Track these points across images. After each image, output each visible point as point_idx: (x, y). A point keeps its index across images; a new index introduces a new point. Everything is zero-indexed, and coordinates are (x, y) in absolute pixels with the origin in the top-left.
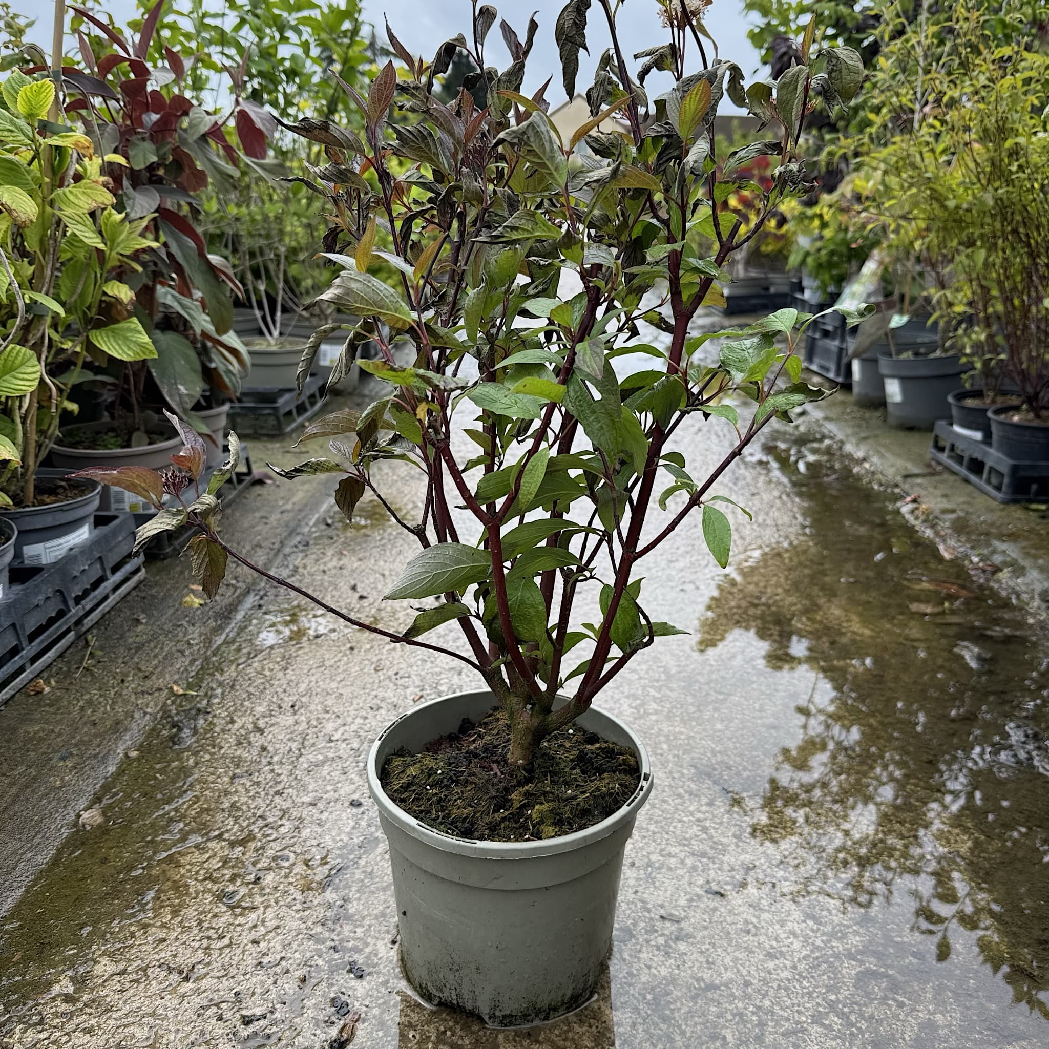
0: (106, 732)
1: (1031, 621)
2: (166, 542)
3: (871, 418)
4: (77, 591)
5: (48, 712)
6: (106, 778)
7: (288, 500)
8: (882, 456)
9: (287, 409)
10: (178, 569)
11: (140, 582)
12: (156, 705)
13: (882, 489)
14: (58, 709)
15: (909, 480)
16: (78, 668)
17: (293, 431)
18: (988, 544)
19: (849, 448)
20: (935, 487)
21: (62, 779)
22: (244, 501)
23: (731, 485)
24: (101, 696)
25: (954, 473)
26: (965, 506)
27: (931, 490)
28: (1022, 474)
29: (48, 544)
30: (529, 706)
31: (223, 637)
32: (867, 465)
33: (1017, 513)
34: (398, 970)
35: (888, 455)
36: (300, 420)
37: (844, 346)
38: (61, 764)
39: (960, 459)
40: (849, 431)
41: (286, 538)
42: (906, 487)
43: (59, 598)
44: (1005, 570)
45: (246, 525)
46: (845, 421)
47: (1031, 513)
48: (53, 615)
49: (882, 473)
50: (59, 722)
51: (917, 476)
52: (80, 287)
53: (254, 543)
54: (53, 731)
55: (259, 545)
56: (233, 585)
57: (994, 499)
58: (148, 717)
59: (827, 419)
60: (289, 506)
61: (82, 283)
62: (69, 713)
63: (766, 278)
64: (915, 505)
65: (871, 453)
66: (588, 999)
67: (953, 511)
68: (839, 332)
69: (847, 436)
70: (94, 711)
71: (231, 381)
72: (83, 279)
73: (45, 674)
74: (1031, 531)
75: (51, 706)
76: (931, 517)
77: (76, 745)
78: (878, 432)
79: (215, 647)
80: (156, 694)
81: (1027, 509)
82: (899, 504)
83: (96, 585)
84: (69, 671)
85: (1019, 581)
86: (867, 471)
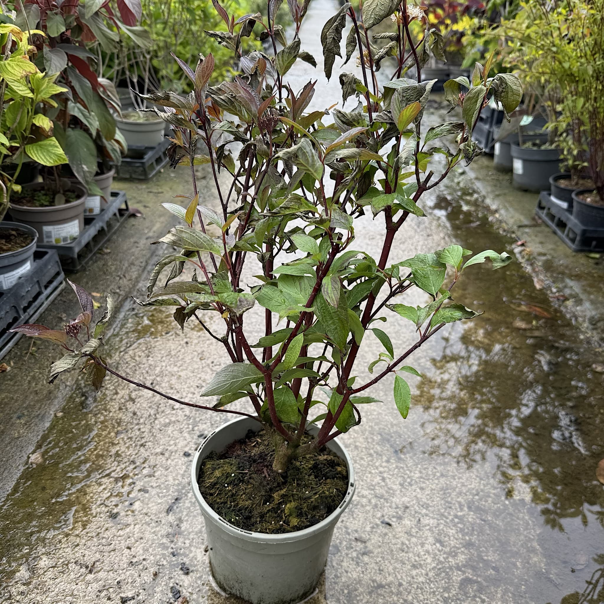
0: (43, 399)
1: (582, 337)
2: (78, 263)
3: (503, 180)
4: (25, 304)
5: (9, 384)
6: (44, 431)
7: (150, 230)
8: (507, 210)
9: (150, 163)
10: (85, 280)
11: (62, 290)
12: (72, 380)
13: (505, 234)
14: (16, 382)
15: (521, 229)
16: (27, 353)
17: (154, 176)
18: (563, 281)
19: (488, 201)
20: (536, 236)
21: (19, 433)
22: (124, 229)
23: (416, 227)
24: (40, 373)
25: (547, 226)
26: (552, 252)
27: (533, 237)
28: (588, 235)
29: (6, 275)
30: (286, 443)
31: (112, 330)
32: (497, 215)
33: (582, 259)
34: (208, 569)
35: (511, 209)
36: (158, 168)
37: (491, 130)
38: (18, 421)
39: (552, 217)
40: (489, 189)
41: (149, 259)
42: (519, 234)
43: (14, 310)
44: (571, 300)
45: (125, 248)
46: (488, 181)
47: (590, 260)
48: (11, 321)
49: (505, 222)
50: (16, 392)
51: (526, 226)
52: (18, 118)
53: (130, 261)
54: (13, 398)
55: (132, 264)
56: (117, 293)
57: (570, 248)
58: (68, 388)
59: (477, 179)
60: (151, 234)
61: (19, 116)
62: (22, 385)
63: (449, 69)
64: (522, 248)
65: (501, 207)
66: (312, 593)
67: (545, 255)
68: (489, 120)
69: (488, 193)
70: (36, 384)
71: (115, 156)
72: (20, 113)
73: (7, 358)
74: (589, 274)
75: (11, 380)
76: (531, 257)
77: (26, 408)
78: (506, 191)
79: (107, 338)
80: (73, 372)
81: (588, 257)
82: (513, 246)
83: (36, 298)
84: (21, 355)
85: (578, 308)
86: (498, 220)
